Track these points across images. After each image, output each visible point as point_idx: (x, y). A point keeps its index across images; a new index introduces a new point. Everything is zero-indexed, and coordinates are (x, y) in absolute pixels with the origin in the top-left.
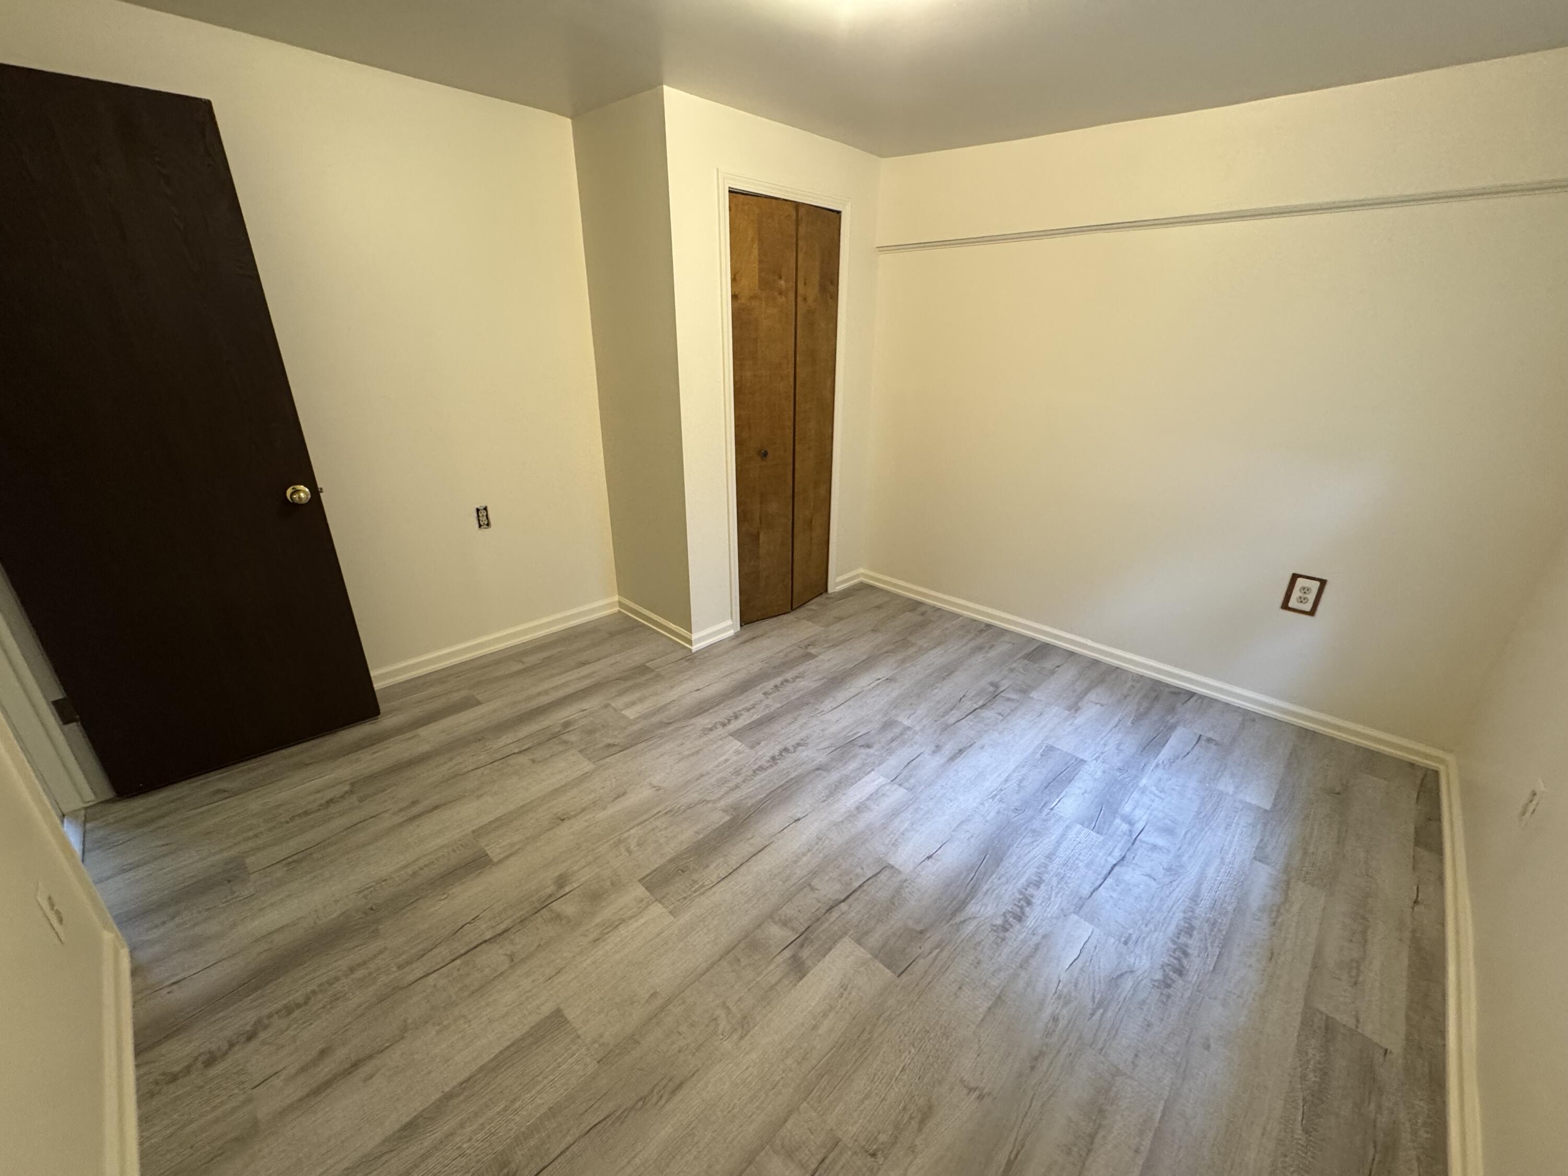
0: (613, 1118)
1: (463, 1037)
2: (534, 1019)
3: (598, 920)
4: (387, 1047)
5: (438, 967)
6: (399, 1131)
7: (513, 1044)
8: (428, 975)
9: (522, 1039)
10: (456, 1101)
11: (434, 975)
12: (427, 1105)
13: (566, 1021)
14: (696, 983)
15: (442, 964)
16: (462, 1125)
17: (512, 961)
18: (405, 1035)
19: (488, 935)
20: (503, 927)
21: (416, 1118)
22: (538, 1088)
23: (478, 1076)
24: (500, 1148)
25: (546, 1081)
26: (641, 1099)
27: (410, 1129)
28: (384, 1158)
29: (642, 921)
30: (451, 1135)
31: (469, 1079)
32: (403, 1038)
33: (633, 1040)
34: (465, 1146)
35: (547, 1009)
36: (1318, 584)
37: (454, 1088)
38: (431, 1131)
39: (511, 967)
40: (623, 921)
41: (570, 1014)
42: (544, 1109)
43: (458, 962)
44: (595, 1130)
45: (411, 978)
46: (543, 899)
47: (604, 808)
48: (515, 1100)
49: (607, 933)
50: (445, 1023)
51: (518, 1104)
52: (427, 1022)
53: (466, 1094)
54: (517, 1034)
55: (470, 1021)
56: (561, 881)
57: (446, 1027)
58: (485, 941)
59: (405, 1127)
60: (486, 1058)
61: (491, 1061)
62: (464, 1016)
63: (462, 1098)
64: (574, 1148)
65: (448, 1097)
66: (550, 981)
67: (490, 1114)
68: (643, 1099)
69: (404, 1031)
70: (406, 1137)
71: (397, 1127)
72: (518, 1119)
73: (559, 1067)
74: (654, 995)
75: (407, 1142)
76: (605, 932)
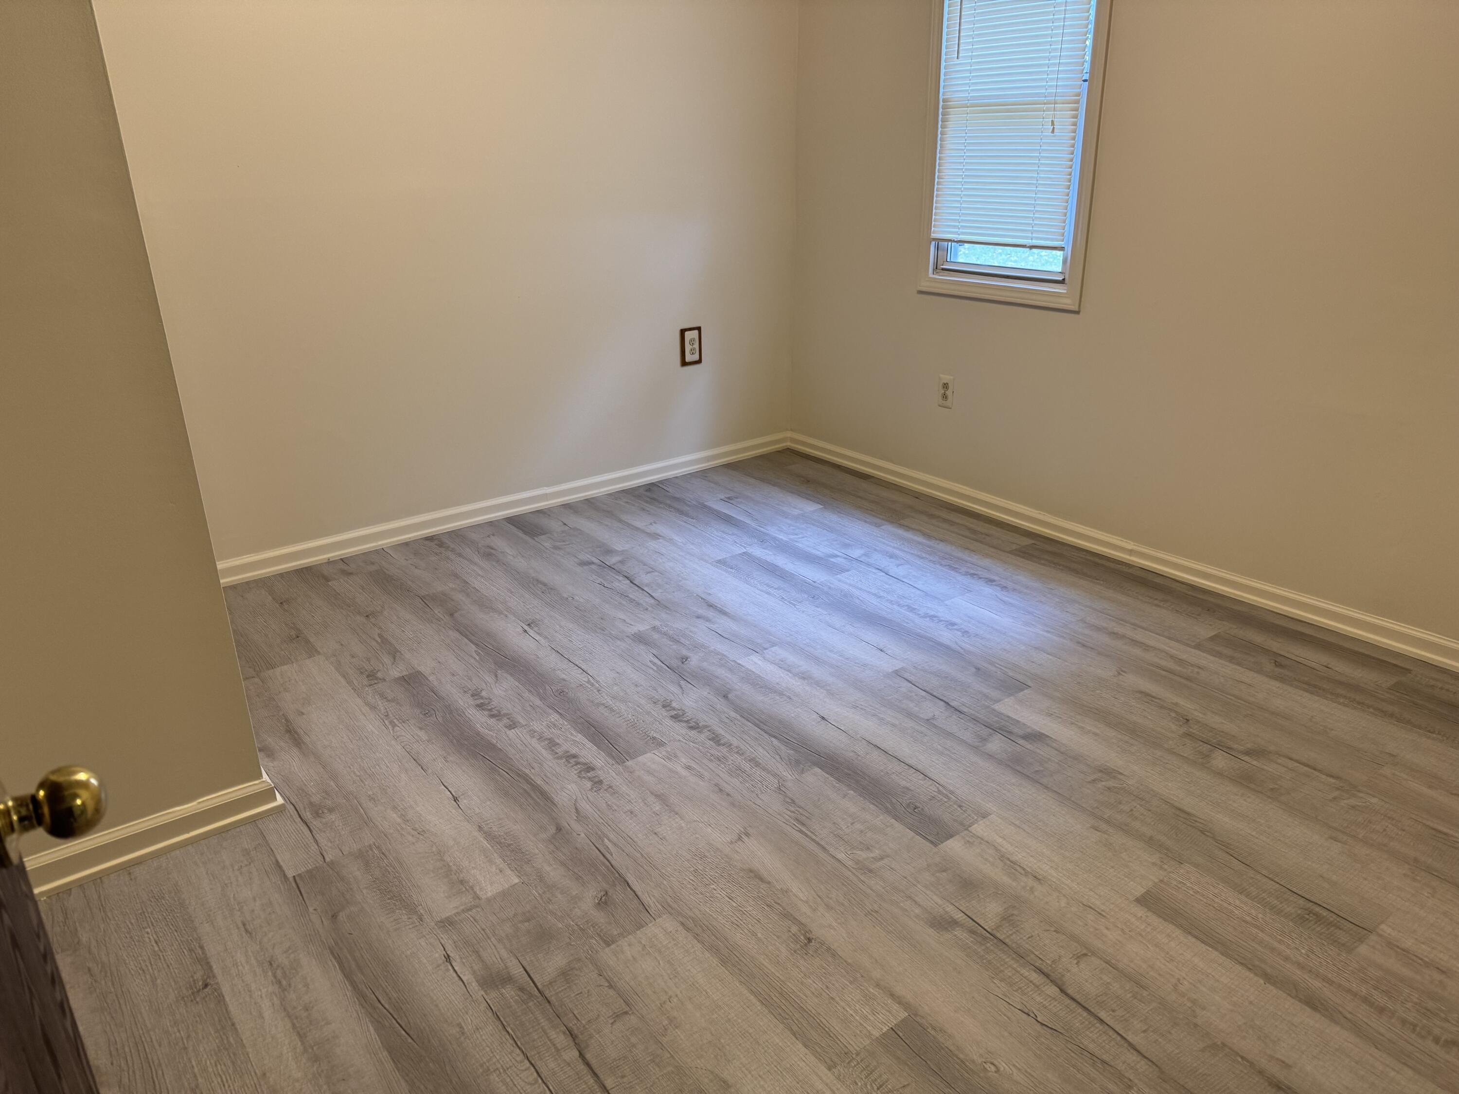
0: (1228, 850)
1: (1200, 982)
2: (1155, 920)
3: (1006, 880)
4: (1242, 1057)
5: (1115, 1036)
6: (1320, 1012)
7: (1190, 933)
8: (1131, 1045)
9: (1180, 926)
10: (1269, 970)
11: (1129, 1038)
12: (1285, 995)
13: (1148, 892)
14: (1072, 799)
15: (1111, 1033)
16: (1287, 959)
17: (1085, 955)
18: (1219, 1043)
19: (1052, 990)
20: (1034, 976)
21: (1300, 1000)
22: (1226, 905)
23: (1236, 957)
24: (1291, 924)
25: (1216, 900)
26: (1203, 833)
27: (1312, 1002)
28: (1349, 1016)
29: (1000, 840)
30: (1301, 966)
31: (1242, 964)
32: (1224, 1045)
33: (1150, 841)
34: (1303, 951)
35: (1141, 912)
36: (696, 332)
37: (1256, 974)
38: (1305, 982)
39: (1094, 954)
40: (1002, 857)
41: (1140, 891)
42: (1243, 897)
43: (1103, 1015)
44: (1244, 861)
45: (1142, 1066)
46: (979, 939)
47: (786, 892)
48: (1244, 921)
49: (1024, 869)
50: (1189, 1004)
51: (1248, 918)
52: (1196, 1025)
53: (1257, 963)
54: (1178, 932)
55: (1179, 980)
56: (942, 924)
57: (1194, 1002)
58: (1062, 991)
59: (1314, 1008)
60: (1215, 954)
61: (1216, 950)
62: (1175, 987)
63: (1263, 966)
64: (1264, 872)
65: (1267, 977)
66: (1103, 913)
67: (1267, 938)
68: (1202, 832)
69: (1217, 1047)
70: (1322, 1004)
71: (1318, 1016)
72: (1260, 916)
73: (1198, 892)
74: (1096, 829)
75: (1325, 1001)
76: (1023, 872)
